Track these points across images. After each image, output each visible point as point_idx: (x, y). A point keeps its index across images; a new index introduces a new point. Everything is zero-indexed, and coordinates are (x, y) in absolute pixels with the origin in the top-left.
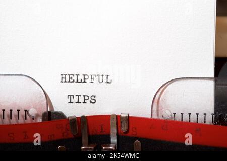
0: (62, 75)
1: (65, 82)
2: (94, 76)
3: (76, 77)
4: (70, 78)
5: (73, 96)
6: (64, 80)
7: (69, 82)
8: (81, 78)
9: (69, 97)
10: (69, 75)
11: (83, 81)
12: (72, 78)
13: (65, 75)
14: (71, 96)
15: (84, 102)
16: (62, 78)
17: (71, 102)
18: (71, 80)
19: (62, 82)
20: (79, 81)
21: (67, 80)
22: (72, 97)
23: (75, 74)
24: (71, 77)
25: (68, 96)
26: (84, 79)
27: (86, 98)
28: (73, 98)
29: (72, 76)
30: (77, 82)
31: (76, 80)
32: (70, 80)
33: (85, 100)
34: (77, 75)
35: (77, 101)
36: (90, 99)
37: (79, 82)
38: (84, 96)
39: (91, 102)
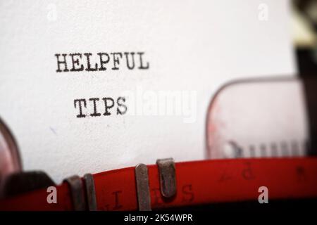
0: (57, 56)
1: (66, 70)
2: (119, 56)
3: (85, 58)
4: (74, 62)
5: (84, 100)
6: (62, 67)
7: (73, 70)
8: (95, 60)
9: (77, 103)
10: (72, 55)
11: (99, 67)
12: (77, 62)
13: (64, 55)
14: (80, 101)
15: (107, 114)
16: (59, 63)
17: (81, 116)
18: (77, 67)
19: (59, 71)
20: (93, 66)
21: (70, 66)
22: (82, 103)
23: (83, 53)
24: (76, 58)
25: (75, 101)
26: (102, 62)
27: (109, 103)
28: (85, 104)
29: (78, 57)
30: (89, 69)
31: (86, 66)
32: (76, 65)
33: (107, 108)
34: (88, 55)
35: (93, 112)
36: (116, 105)
37: (93, 70)
38: (105, 99)
39: (119, 112)
